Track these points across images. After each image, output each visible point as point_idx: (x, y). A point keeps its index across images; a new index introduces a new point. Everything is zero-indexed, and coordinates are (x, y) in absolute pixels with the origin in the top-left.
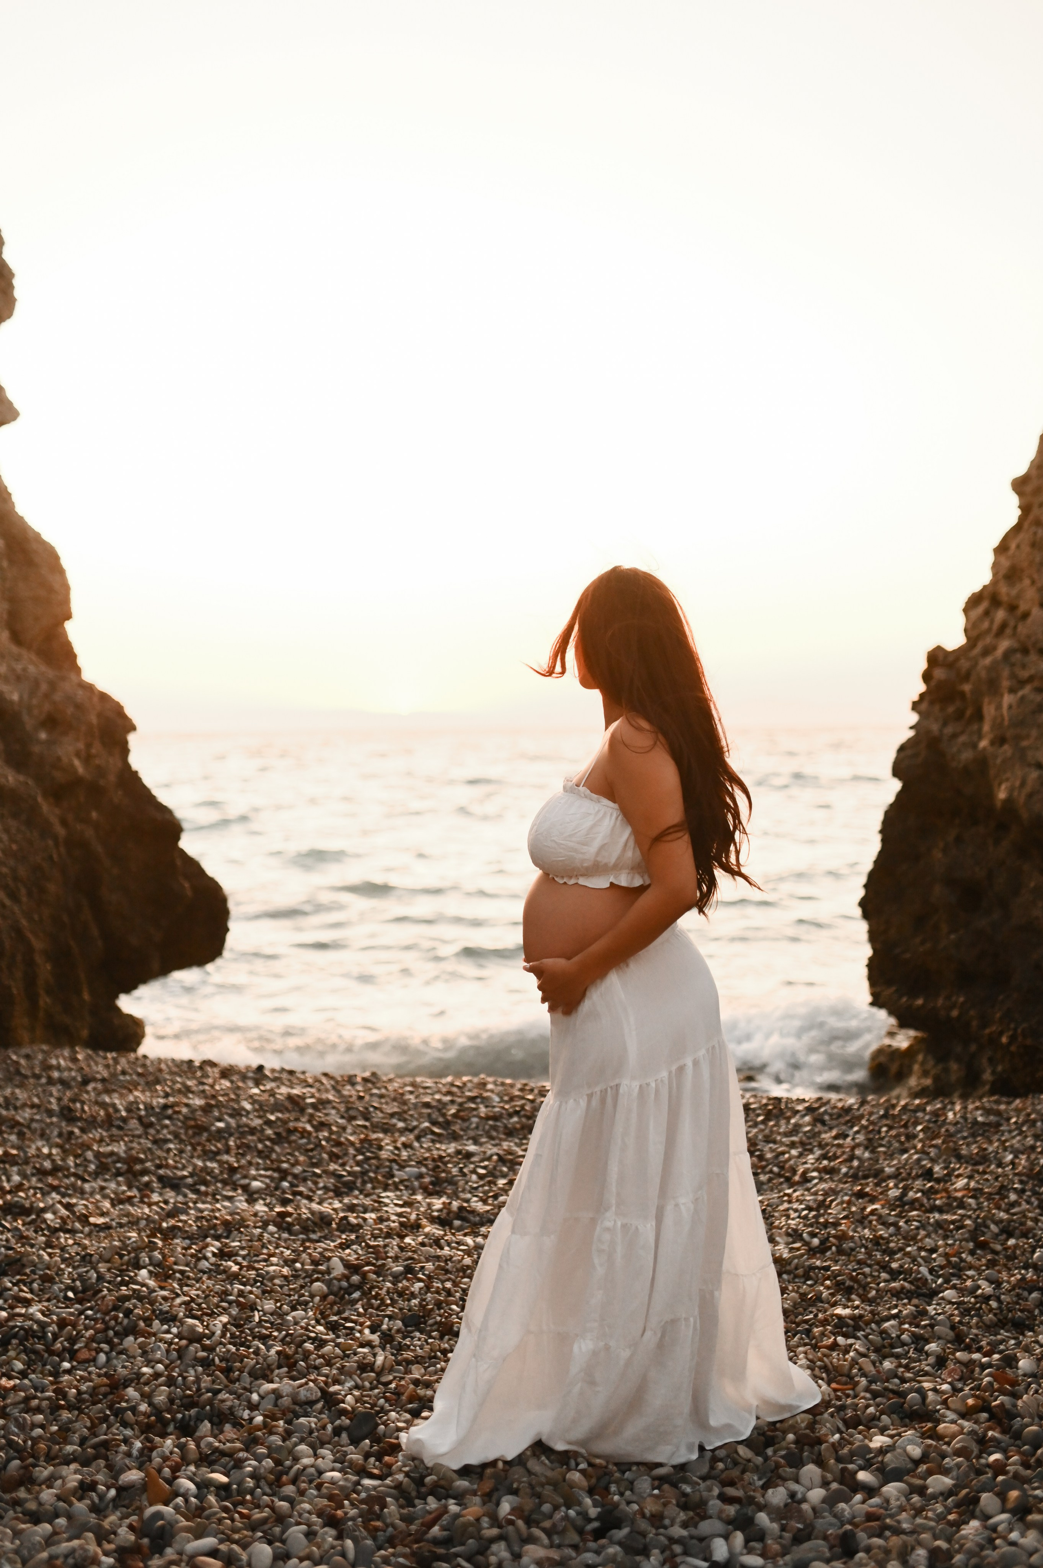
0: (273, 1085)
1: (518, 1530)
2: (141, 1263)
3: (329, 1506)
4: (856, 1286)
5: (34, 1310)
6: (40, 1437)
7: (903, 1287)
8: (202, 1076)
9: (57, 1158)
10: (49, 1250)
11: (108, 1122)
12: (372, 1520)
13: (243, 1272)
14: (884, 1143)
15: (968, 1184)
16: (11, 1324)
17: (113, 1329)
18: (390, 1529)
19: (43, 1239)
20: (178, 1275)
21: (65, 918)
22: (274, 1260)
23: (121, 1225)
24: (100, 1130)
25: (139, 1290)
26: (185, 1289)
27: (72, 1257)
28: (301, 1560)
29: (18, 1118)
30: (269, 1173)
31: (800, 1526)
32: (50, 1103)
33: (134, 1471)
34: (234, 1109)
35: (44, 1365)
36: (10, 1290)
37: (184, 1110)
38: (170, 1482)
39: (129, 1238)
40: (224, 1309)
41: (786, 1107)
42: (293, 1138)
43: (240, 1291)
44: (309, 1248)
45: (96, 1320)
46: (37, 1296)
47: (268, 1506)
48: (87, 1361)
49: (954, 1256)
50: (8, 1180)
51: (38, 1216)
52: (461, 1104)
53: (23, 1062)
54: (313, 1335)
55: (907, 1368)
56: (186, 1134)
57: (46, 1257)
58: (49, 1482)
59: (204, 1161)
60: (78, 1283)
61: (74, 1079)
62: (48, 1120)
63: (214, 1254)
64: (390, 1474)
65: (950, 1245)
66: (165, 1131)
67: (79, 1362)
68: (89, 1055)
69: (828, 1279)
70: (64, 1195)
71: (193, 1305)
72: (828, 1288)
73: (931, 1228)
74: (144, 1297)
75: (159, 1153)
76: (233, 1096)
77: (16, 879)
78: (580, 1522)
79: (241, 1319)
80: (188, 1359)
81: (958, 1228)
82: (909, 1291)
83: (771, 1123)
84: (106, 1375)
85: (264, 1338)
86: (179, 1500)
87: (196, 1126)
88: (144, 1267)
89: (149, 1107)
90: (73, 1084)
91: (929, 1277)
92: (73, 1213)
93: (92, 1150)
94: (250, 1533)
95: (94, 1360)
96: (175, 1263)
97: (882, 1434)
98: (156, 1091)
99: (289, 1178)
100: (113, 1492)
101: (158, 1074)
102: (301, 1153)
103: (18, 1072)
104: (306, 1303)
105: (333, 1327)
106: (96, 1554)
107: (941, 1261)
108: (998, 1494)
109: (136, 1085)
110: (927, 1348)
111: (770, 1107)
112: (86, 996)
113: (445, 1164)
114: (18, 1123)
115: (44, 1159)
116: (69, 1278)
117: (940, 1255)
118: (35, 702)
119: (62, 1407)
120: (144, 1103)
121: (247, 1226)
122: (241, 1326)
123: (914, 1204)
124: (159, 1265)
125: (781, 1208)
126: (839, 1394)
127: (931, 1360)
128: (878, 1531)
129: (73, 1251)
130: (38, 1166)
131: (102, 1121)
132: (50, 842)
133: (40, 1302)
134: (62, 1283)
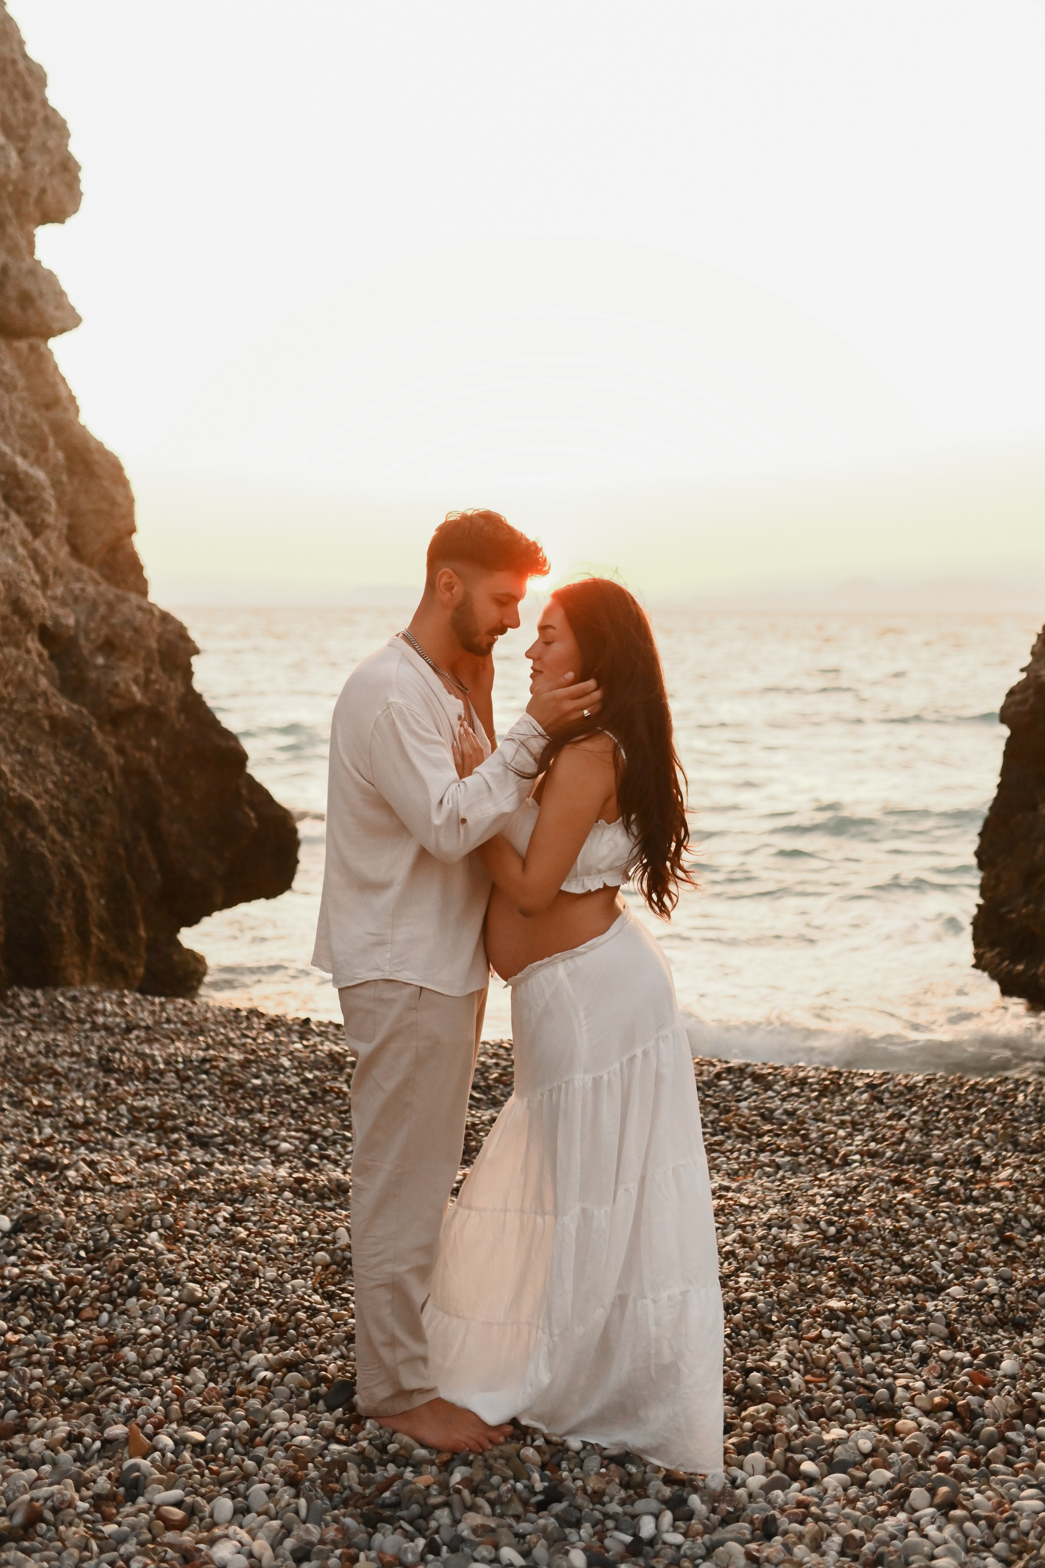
0: (318, 1039)
1: (463, 1500)
2: (153, 1225)
3: (292, 1467)
4: (860, 1278)
5: (45, 1268)
6: (38, 1389)
7: (910, 1281)
8: (247, 1028)
9: (90, 1111)
10: (67, 1209)
11: (146, 1075)
12: (332, 1482)
13: (250, 1239)
14: (939, 1125)
15: (1012, 1175)
16: (21, 1280)
17: (117, 1289)
18: (347, 1492)
19: (63, 1196)
20: (187, 1239)
21: (121, 852)
22: (283, 1227)
23: (141, 1185)
24: (136, 1083)
25: (146, 1253)
26: (192, 1252)
27: (87, 1217)
28: (259, 1514)
29: (57, 1067)
30: (299, 1134)
31: (731, 1509)
32: (89, 1051)
33: (120, 1426)
34: (273, 1066)
35: (50, 1321)
36: (24, 1247)
37: (222, 1065)
38: (150, 1437)
39: (145, 1199)
40: (227, 1275)
41: (846, 1083)
42: (328, 1098)
43: (244, 1256)
44: (318, 1216)
45: (101, 1280)
46: (51, 1253)
47: (237, 1464)
48: (90, 1319)
49: (973, 1251)
50: (40, 1133)
51: (61, 1173)
52: (505, 1068)
53: (68, 1004)
54: (307, 1304)
55: (889, 1362)
56: (222, 1090)
57: (62, 1216)
58: (40, 1432)
59: (236, 1119)
60: (91, 1243)
61: (118, 1025)
62: (86, 1070)
63: (225, 1219)
64: (355, 1441)
65: (973, 1239)
66: (201, 1086)
67: (82, 1321)
68: (137, 999)
69: (832, 1269)
70: (92, 1151)
71: (197, 1270)
72: (830, 1279)
73: (958, 1220)
74: (152, 1260)
75: (192, 1109)
76: (273, 1052)
77: (68, 813)
78: (525, 1494)
79: (242, 1285)
80: (185, 1321)
81: (986, 1222)
82: (916, 1286)
83: (825, 1100)
84: (106, 1334)
85: (261, 1305)
86: (157, 1455)
87: (232, 1083)
88: (155, 1230)
89: (187, 1060)
90: (117, 1030)
91: (941, 1271)
92: (96, 1171)
93: (126, 1104)
94: (217, 1488)
95: (97, 1318)
96: (186, 1227)
97: (842, 1428)
98: (198, 1042)
99: (319, 1141)
100: (98, 1444)
101: (203, 1024)
102: (334, 1115)
103: (63, 1016)
104: (308, 1271)
105: (329, 1297)
106: (73, 1499)
107: (958, 1256)
108: (929, 1490)
109: (178, 1034)
110: (914, 1344)
111: (828, 1082)
112: (142, 933)
113: (477, 1132)
114: (56, 1072)
115: (77, 1112)
116: (83, 1237)
117: (959, 1250)
118: (92, 625)
119: (61, 1363)
120: (183, 1056)
121: (262, 1192)
122: (241, 1292)
123: (949, 1195)
124: (170, 1228)
125: (810, 1192)
126: (811, 1386)
127: (916, 1356)
128: (800, 1518)
129: (89, 1210)
130: (70, 1118)
131: (139, 1073)
132: (105, 774)
133: (51, 1260)
134: (75, 1241)
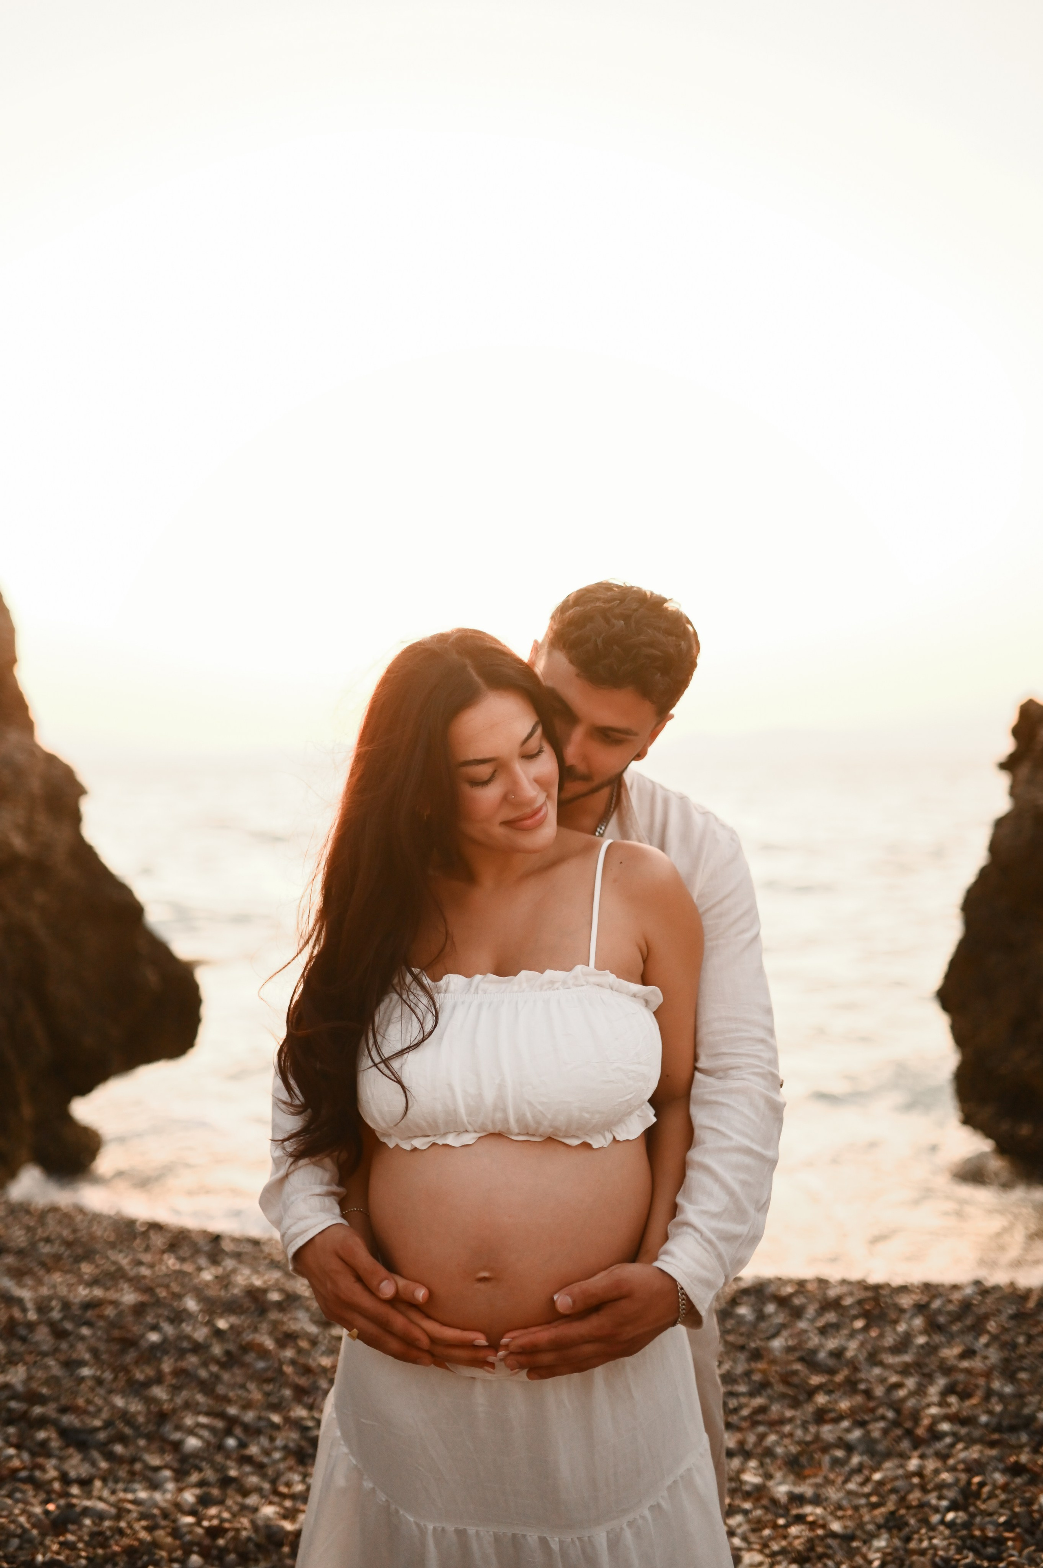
0: (232, 1265)
8: (142, 1250)
11: (9, 1331)
30: (211, 1421)
34: (174, 1310)
37: (110, 1312)
42: (248, 1359)
56: (109, 1351)
59: (127, 1398)
66: (81, 1346)
75: (68, 1384)
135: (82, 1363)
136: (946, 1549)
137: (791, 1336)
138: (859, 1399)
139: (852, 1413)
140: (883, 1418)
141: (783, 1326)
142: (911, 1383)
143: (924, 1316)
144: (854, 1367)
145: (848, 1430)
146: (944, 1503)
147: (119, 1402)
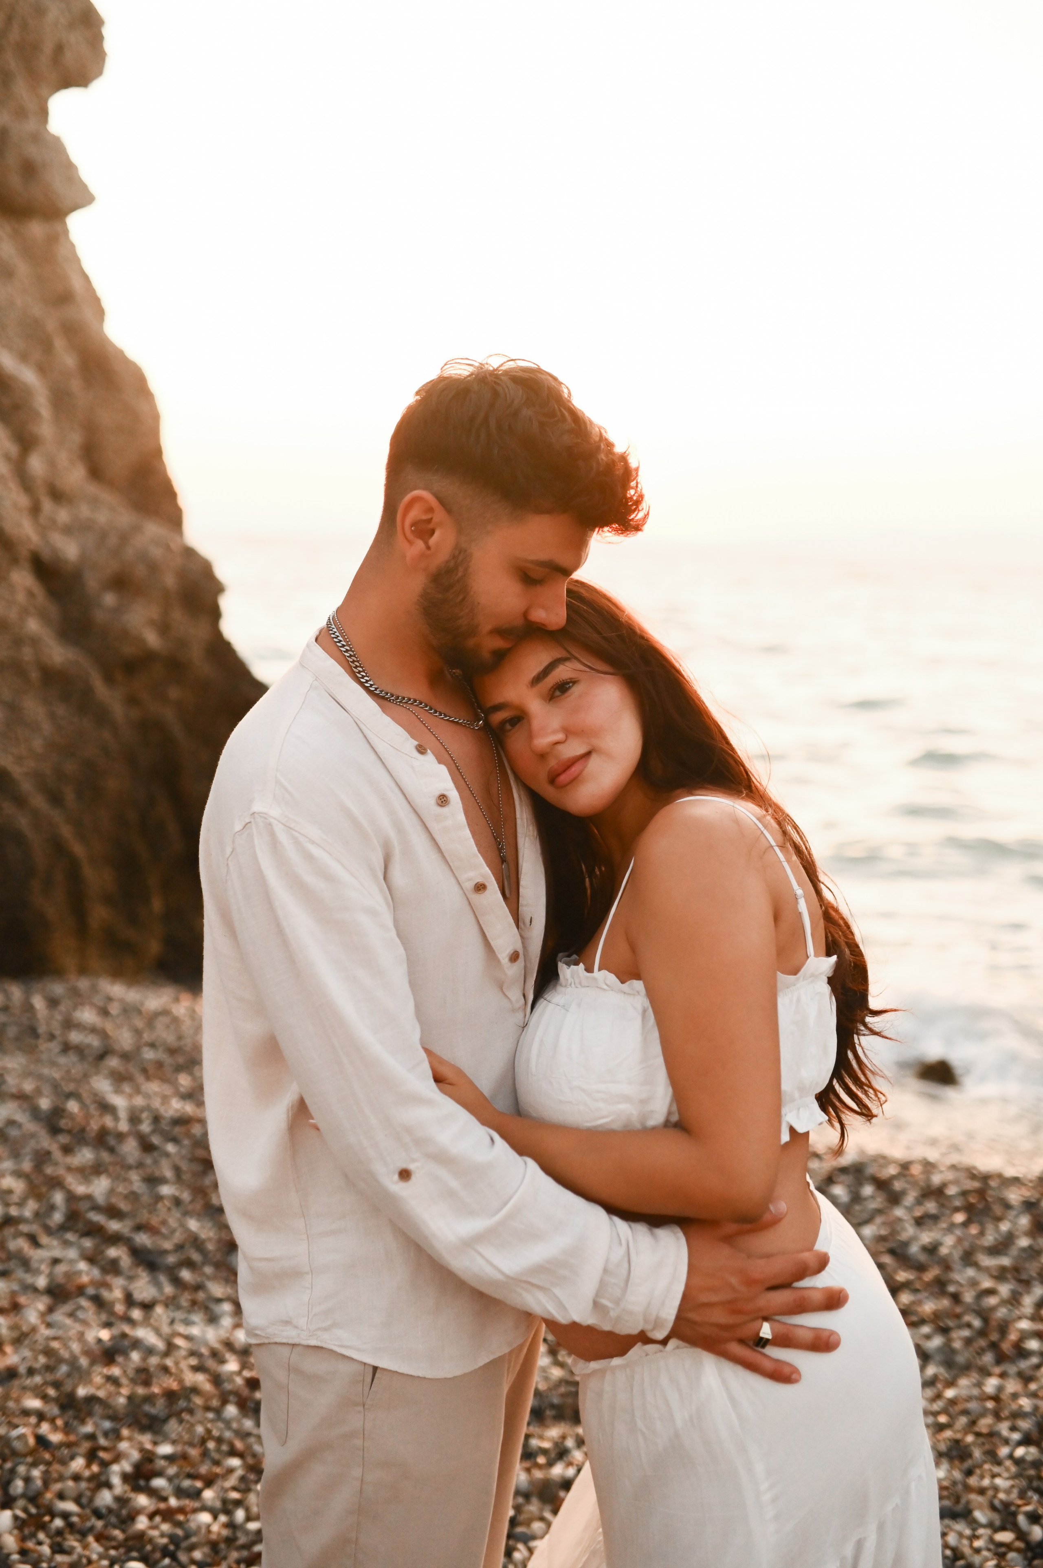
77: (60, 778)
118: (100, 557)
132: (107, 730)
135: (162, 1181)
136: (1008, 1492)
137: (884, 1223)
138: (945, 1303)
139: (937, 1316)
140: (969, 1325)
141: (879, 1212)
142: (1004, 1290)
143: (1032, 1215)
144: (946, 1266)
145: (928, 1337)
146: (1016, 1436)
147: (193, 1225)
